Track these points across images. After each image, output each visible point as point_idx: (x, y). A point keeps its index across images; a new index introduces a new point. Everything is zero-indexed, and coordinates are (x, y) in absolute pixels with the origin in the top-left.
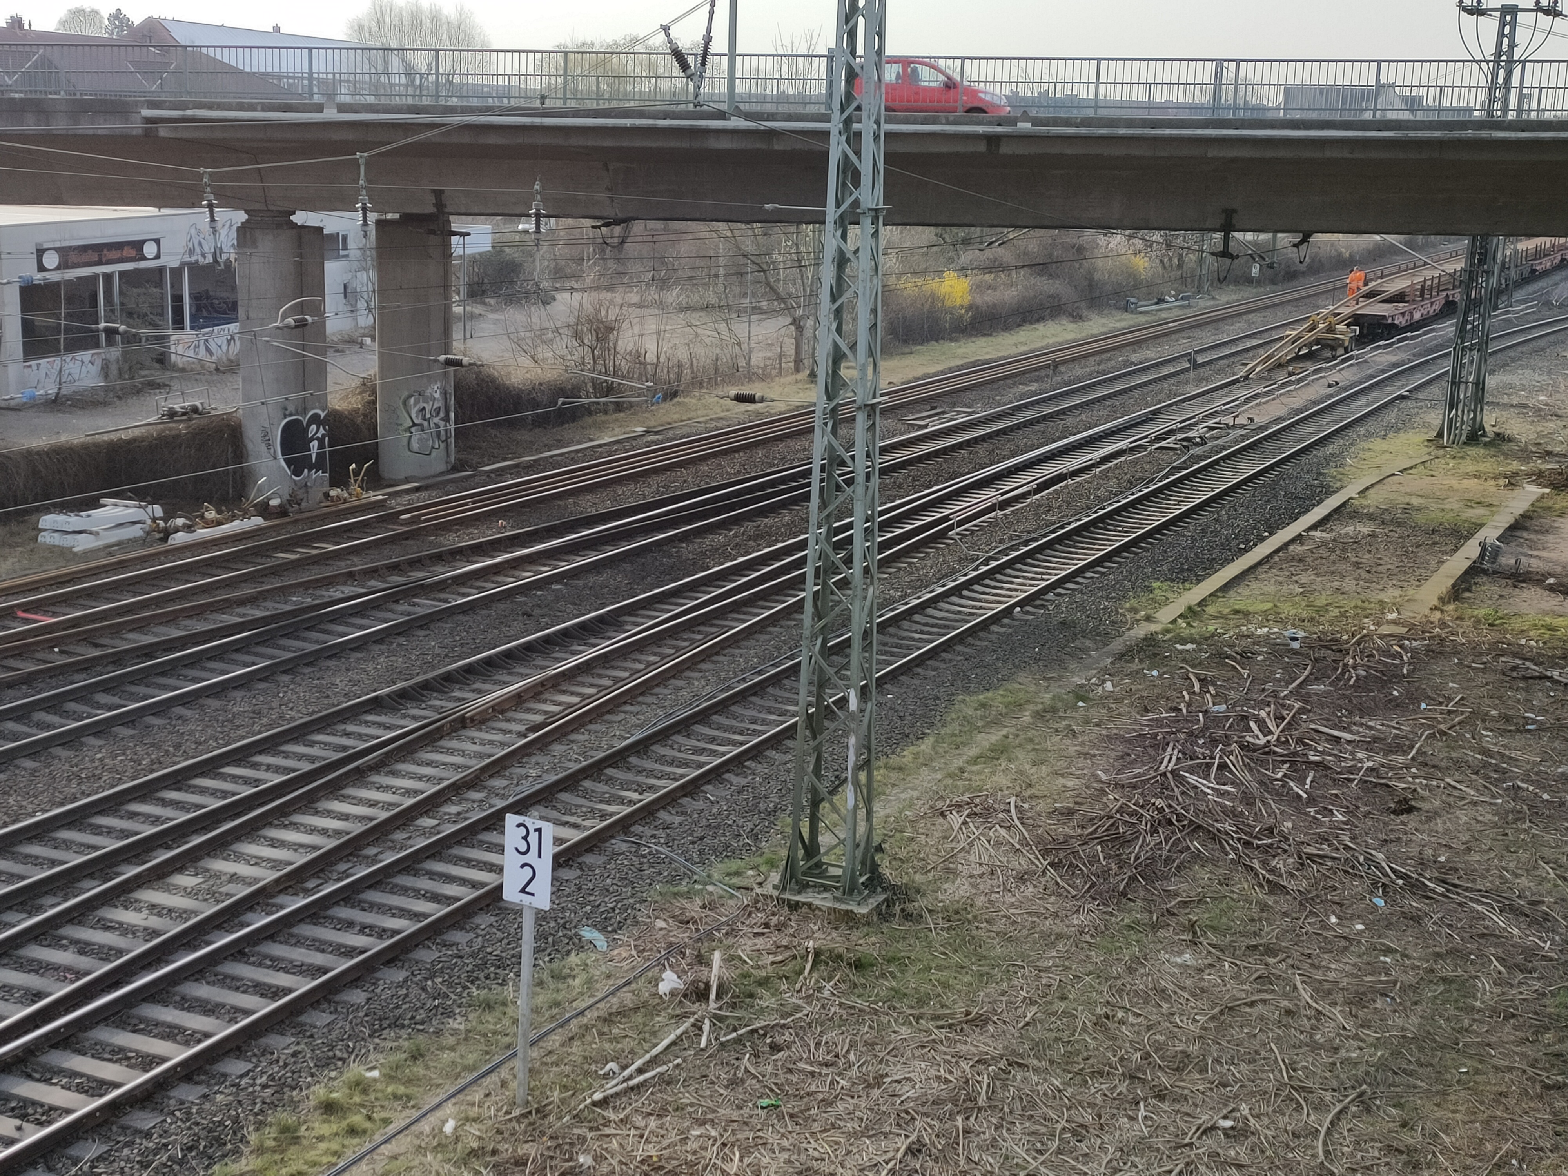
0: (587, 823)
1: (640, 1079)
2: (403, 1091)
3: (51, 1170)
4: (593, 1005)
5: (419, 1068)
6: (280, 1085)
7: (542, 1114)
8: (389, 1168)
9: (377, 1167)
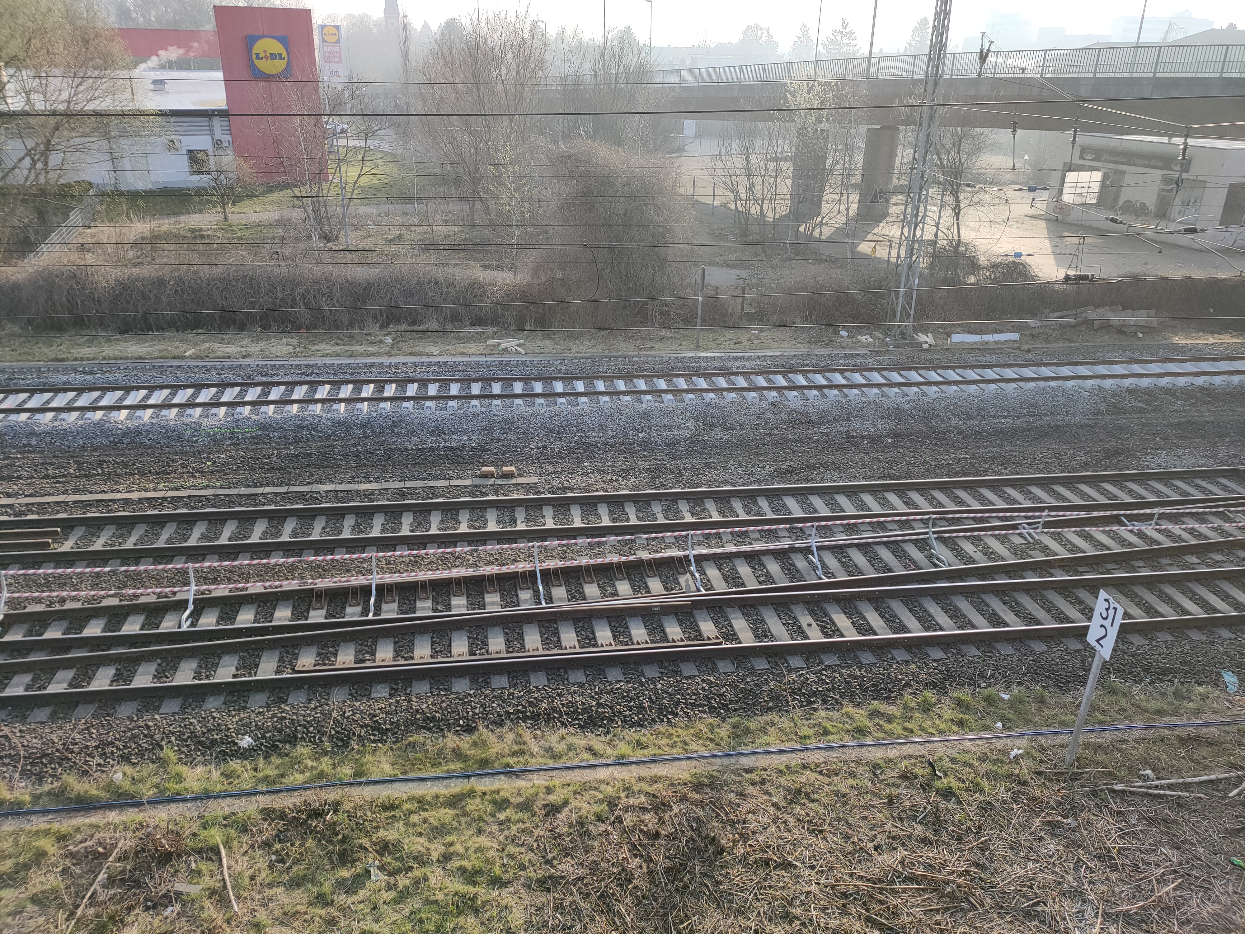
1: (1162, 792)
2: (1011, 716)
3: (807, 661)
4: (1185, 726)
5: (1034, 707)
6: (949, 676)
7: (1075, 777)
8: (957, 756)
9: (950, 751)
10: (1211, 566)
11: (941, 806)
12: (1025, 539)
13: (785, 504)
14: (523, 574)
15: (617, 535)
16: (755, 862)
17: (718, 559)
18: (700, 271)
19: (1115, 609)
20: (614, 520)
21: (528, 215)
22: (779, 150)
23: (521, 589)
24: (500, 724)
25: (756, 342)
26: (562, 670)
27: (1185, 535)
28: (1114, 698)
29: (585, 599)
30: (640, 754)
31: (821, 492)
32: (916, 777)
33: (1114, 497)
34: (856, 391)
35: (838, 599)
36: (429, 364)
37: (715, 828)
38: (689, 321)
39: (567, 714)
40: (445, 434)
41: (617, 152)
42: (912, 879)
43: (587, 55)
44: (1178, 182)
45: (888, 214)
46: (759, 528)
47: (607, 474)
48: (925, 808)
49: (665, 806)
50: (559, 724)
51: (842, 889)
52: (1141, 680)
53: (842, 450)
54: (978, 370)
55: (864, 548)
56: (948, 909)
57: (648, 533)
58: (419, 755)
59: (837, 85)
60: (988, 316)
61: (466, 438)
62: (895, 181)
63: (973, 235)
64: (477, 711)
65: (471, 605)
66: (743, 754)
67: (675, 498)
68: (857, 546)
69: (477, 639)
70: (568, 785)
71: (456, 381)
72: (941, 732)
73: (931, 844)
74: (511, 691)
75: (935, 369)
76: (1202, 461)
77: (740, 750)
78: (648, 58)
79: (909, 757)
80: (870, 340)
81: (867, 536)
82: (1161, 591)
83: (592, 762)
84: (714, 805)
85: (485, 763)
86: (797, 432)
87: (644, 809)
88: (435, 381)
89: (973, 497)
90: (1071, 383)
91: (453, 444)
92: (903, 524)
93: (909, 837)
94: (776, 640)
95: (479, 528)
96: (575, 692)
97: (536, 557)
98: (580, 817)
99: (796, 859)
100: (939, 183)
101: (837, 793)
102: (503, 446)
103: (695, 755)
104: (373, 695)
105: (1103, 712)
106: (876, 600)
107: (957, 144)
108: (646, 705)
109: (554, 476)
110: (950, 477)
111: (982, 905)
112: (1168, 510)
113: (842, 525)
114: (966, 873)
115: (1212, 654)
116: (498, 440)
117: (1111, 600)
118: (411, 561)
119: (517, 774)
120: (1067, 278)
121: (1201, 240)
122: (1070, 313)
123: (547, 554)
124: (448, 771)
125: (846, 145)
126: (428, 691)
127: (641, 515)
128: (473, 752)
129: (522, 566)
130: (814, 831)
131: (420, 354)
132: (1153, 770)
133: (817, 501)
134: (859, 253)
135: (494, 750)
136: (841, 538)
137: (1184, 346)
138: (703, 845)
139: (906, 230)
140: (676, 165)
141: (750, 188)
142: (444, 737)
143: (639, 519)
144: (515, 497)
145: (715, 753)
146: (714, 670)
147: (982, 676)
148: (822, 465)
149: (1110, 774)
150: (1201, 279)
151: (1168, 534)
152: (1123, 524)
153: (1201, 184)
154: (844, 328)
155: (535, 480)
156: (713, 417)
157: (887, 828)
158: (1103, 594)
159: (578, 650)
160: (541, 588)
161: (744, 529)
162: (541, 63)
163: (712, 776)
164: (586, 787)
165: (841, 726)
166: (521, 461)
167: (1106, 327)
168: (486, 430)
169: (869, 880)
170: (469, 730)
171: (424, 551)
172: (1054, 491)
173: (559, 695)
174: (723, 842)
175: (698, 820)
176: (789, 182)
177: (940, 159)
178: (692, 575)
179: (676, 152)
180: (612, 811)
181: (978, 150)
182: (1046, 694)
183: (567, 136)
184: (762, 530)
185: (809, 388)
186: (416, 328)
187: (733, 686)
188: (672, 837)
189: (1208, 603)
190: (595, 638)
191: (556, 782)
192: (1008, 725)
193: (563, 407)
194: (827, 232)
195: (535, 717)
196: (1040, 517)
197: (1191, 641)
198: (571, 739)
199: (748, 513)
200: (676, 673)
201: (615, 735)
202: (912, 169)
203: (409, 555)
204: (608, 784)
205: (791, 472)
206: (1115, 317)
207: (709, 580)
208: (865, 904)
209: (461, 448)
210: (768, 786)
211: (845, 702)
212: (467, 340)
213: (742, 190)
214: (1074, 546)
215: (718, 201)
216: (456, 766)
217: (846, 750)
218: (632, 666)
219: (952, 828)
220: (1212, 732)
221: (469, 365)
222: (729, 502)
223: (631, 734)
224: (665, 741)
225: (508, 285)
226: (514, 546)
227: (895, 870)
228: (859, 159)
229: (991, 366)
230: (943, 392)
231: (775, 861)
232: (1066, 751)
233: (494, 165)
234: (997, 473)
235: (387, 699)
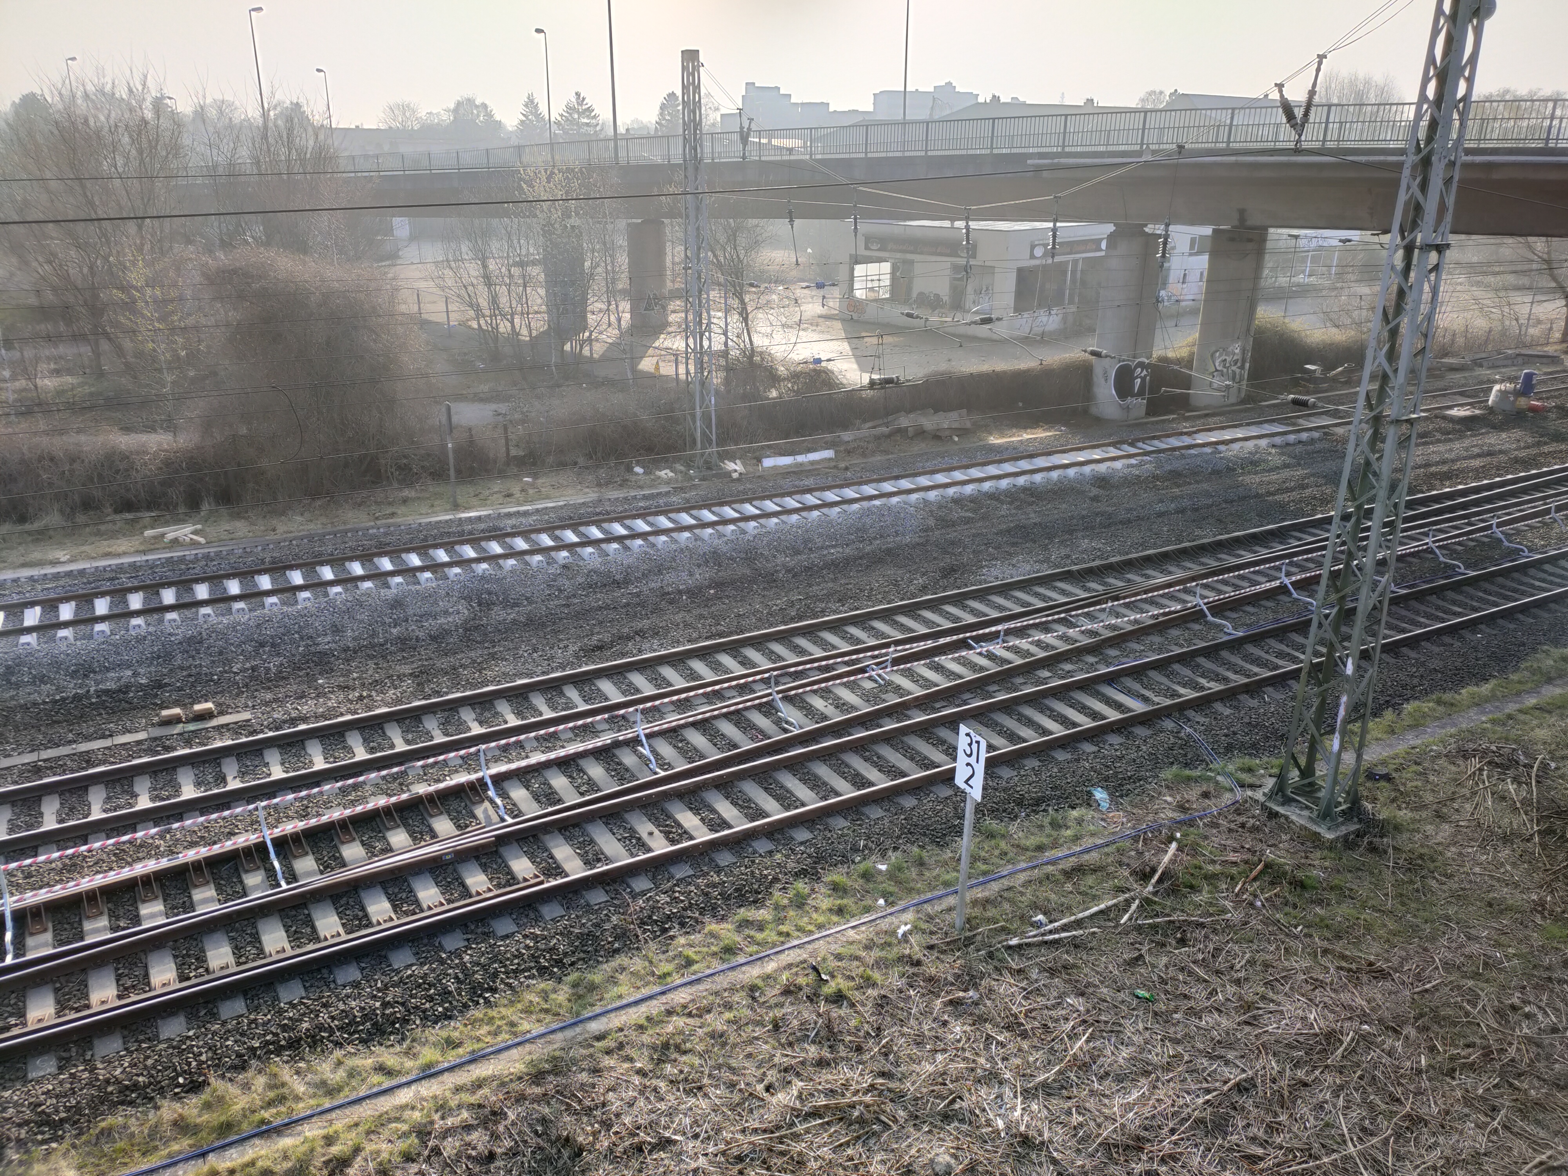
0: (1156, 699)
1: (1056, 936)
2: (891, 889)
3: (653, 879)
4: (1067, 856)
5: (914, 873)
6: (820, 859)
7: (969, 942)
8: (841, 950)
9: (833, 947)
10: (1063, 678)
11: (834, 1015)
12: (876, 681)
13: (599, 690)
14: (248, 852)
15: (379, 769)
16: (625, 1152)
17: (523, 775)
18: (444, 409)
19: (978, 742)
20: (372, 750)
21: (183, 353)
22: (524, 252)
23: (247, 872)
24: (242, 1067)
25: (531, 491)
26: (324, 971)
27: (1033, 649)
28: (993, 842)
29: (344, 865)
30: (453, 1057)
31: (641, 666)
32: (800, 989)
33: (957, 619)
34: (663, 538)
35: (680, 795)
36: (56, 577)
37: (567, 1124)
38: (439, 474)
39: (340, 1028)
40: (95, 672)
41: (304, 263)
42: (815, 1113)
43: (243, 138)
44: (967, 269)
45: (668, 324)
46: (571, 725)
47: (354, 689)
48: (816, 1023)
49: (497, 1115)
50: (330, 1045)
51: (735, 1152)
52: (1016, 817)
53: (657, 610)
54: (797, 497)
55: (702, 725)
56: (859, 1137)
57: (423, 758)
58: (120, 1144)
59: (582, 173)
60: (798, 434)
61: (129, 673)
62: (669, 285)
63: (766, 342)
64: (203, 1058)
65: (171, 910)
66: (590, 1018)
67: (453, 706)
68: (694, 724)
69: (189, 956)
70: (356, 1125)
71: (103, 594)
72: (820, 927)
73: (829, 1064)
74: (252, 1017)
75: (750, 501)
76: (1037, 567)
77: (587, 1014)
78: (330, 141)
79: (789, 966)
80: (671, 474)
81: (703, 710)
82: (1019, 714)
83: (387, 1085)
84: (562, 1094)
85: (226, 1127)
86: (600, 598)
87: (468, 1128)
88: (67, 599)
89: (815, 643)
90: (895, 500)
91: (110, 685)
92: (743, 689)
93: (803, 1063)
94: (612, 862)
95: (168, 798)
96: (348, 996)
97: (263, 822)
98: (381, 1164)
99: (675, 1132)
100: (719, 284)
101: (712, 1035)
102: (190, 676)
103: (528, 1036)
104: (32, 1075)
105: (985, 861)
106: (724, 786)
107: (732, 238)
108: (452, 988)
109: (274, 705)
110: (786, 624)
111: (895, 1121)
112: (1012, 625)
113: (672, 703)
114: (872, 1087)
115: (1080, 772)
116: (182, 668)
117: (972, 734)
118: (65, 865)
119: (278, 1131)
120: (872, 383)
121: (1001, 330)
122: (880, 422)
123: (279, 815)
124: (170, 1155)
125: (605, 244)
126: (121, 1047)
127: (410, 736)
128: (205, 1117)
129: (242, 840)
130: (691, 1090)
131: (40, 564)
132: (1045, 914)
133: (638, 679)
134: (642, 372)
135: (238, 1107)
136: (673, 719)
137: (1000, 446)
138: (554, 1151)
139: (691, 341)
140: (390, 276)
141: (494, 301)
142: (157, 1108)
143: (408, 742)
144: (218, 744)
145: (554, 1026)
146: (538, 919)
147: (855, 849)
148: (637, 633)
149: (1003, 929)
150: (1004, 373)
151: (1016, 650)
152: (971, 648)
153: (989, 270)
154: (638, 463)
155: (246, 715)
156: (490, 593)
157: (776, 1060)
158: (963, 729)
159: (344, 937)
160: (276, 864)
161: (552, 730)
162: (175, 149)
163: (555, 1058)
164: (382, 1121)
165: (705, 949)
166: (222, 692)
167: (920, 433)
168: (159, 657)
169: (765, 1131)
170: (195, 1087)
171: (84, 848)
172: (896, 622)
173: (325, 1005)
174: (580, 1139)
175: (544, 1121)
176: (542, 292)
177: (715, 256)
178: (492, 802)
179: (387, 259)
180: (424, 1143)
181: (755, 244)
182: (924, 854)
183: (226, 244)
184: (575, 727)
185: (608, 540)
186: (28, 527)
187: (566, 933)
188: (512, 1153)
189: (1066, 718)
190: (366, 916)
191: (339, 1126)
192: (891, 899)
193: (275, 609)
194: (598, 349)
195: (294, 1045)
196: (886, 654)
197: (1058, 763)
198: (351, 1062)
199: (554, 709)
200: (487, 935)
201: (413, 1040)
202: (686, 269)
203: (61, 858)
204: (413, 1108)
205: (600, 648)
206: (929, 422)
207: (514, 805)
208: (764, 1162)
209: (124, 690)
210: (628, 1051)
211: (706, 919)
212: (113, 535)
213: (484, 303)
214: (926, 680)
215: (454, 321)
216: (182, 1145)
217: (716, 978)
218: (425, 941)
219: (849, 1038)
220: (1093, 857)
221: (120, 569)
222: (526, 699)
223: (437, 1033)
224: (485, 1029)
225: (166, 451)
226: (226, 813)
227: (793, 1109)
228: (623, 259)
229: (809, 491)
230: (762, 526)
231: (650, 1143)
232: (954, 914)
233: (122, 289)
234: (835, 612)
235: (55, 1077)
